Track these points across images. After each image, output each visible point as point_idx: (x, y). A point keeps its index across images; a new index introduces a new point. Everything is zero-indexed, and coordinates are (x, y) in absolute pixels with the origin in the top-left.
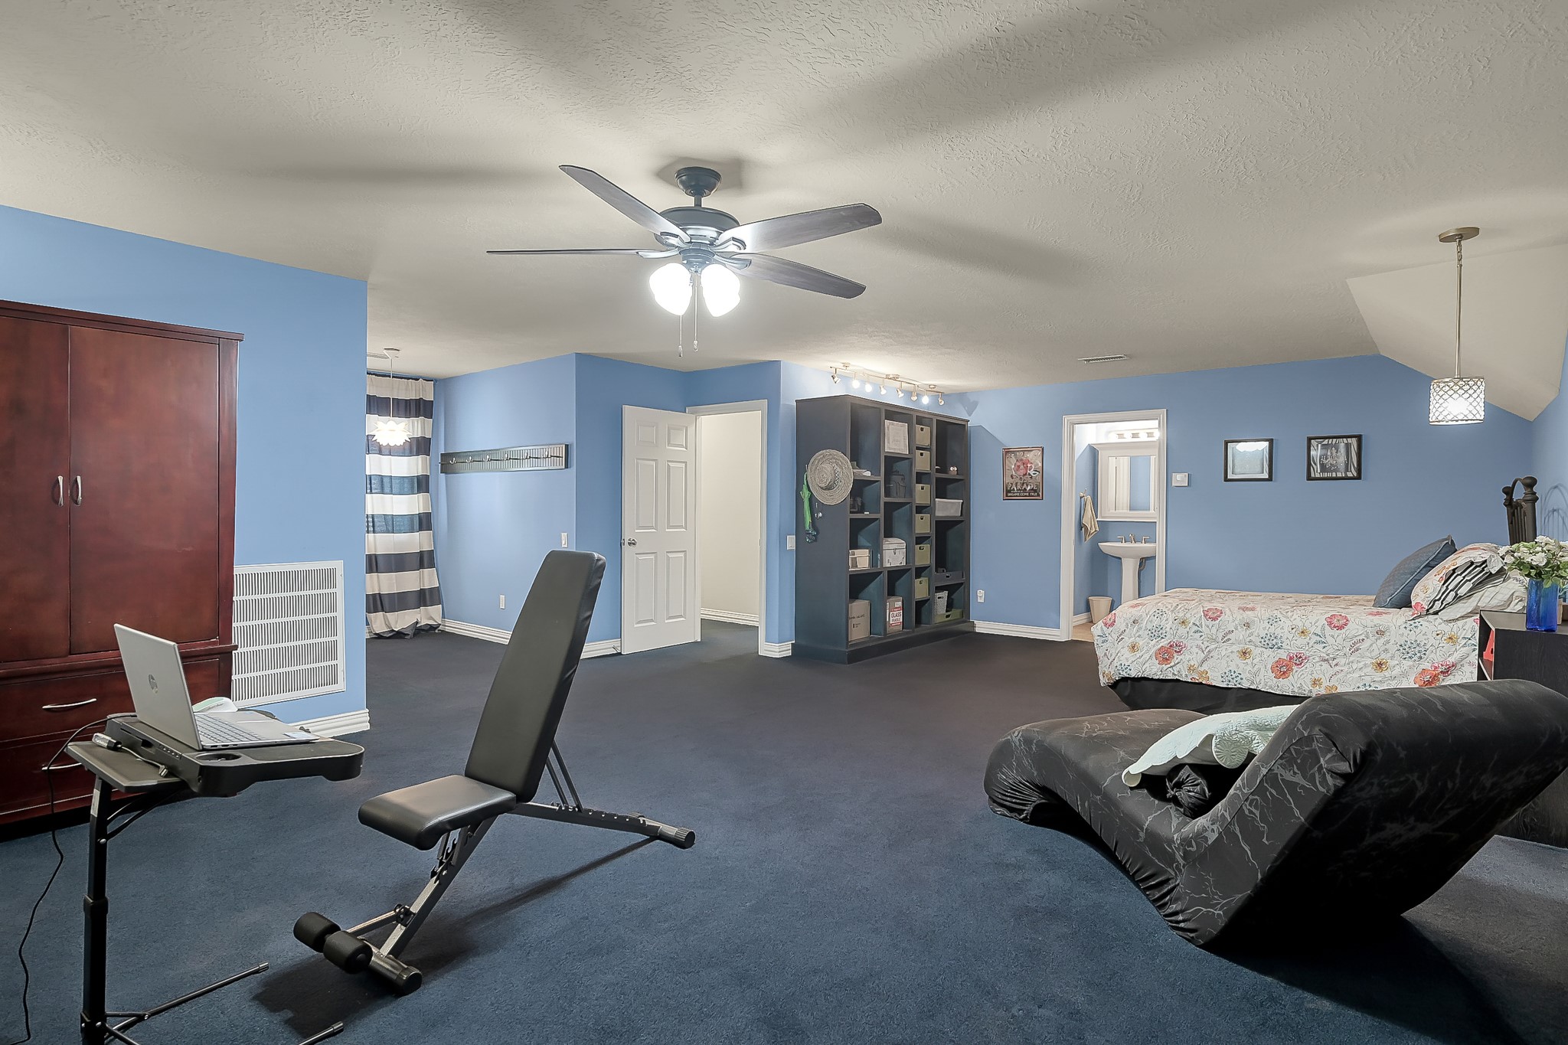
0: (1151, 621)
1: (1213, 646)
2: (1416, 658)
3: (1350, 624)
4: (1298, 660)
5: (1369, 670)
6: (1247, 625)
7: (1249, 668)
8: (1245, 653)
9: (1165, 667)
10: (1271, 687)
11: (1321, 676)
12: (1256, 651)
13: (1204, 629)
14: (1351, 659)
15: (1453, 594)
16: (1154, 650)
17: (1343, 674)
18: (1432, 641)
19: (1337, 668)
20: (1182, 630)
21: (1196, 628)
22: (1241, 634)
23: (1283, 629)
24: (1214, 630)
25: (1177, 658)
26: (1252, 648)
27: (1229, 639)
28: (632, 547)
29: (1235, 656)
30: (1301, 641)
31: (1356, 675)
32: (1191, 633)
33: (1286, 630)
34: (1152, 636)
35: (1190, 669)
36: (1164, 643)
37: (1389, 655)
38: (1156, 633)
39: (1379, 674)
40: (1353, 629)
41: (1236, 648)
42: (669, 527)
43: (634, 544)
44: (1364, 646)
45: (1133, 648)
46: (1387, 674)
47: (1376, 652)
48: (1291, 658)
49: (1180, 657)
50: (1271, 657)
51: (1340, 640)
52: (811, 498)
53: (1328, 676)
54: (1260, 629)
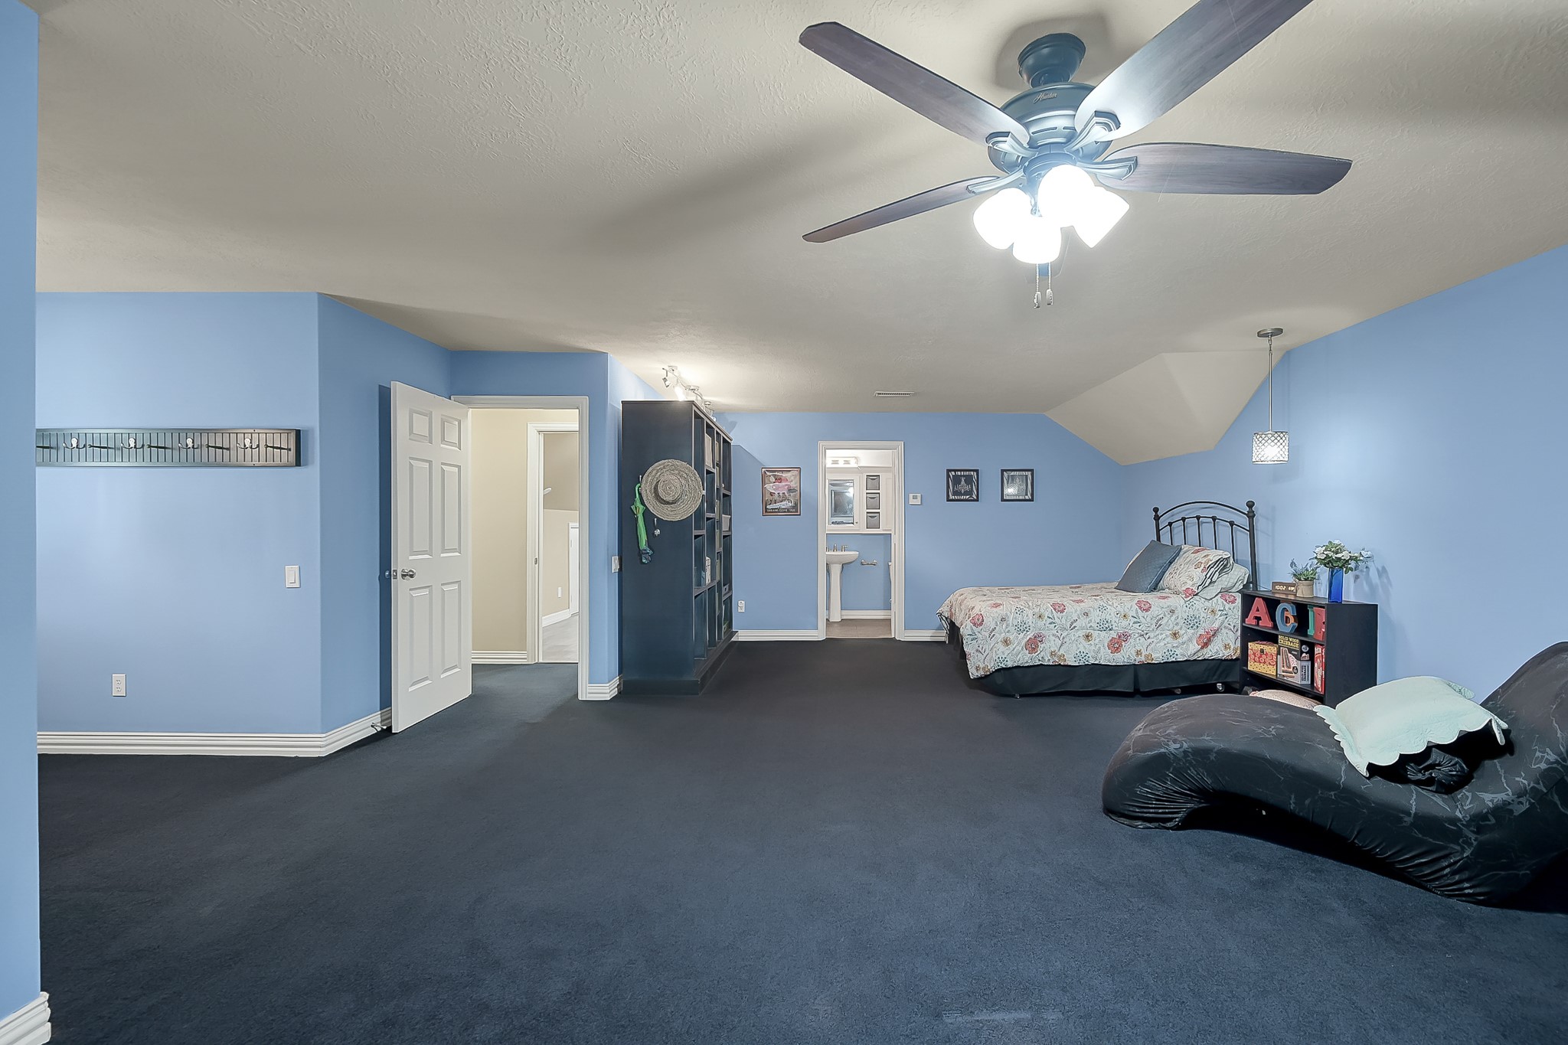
0: (1016, 618)
1: (1066, 634)
2: (1195, 627)
3: (1153, 606)
4: (1124, 637)
5: (1169, 639)
6: (1086, 614)
7: (1093, 648)
8: (1087, 636)
9: (1034, 655)
10: (1109, 661)
11: (1141, 648)
12: (1095, 634)
13: (1057, 620)
14: (1157, 632)
15: (1209, 580)
16: (1023, 643)
17: (1153, 644)
18: (1203, 615)
19: (1150, 641)
20: (1041, 623)
21: (1051, 620)
22: (1082, 622)
23: (1111, 615)
24: (1063, 620)
25: (1041, 646)
26: (1092, 631)
27: (1075, 627)
28: (409, 581)
29: (1082, 640)
30: (1124, 623)
31: (1162, 644)
32: (1047, 625)
33: (1112, 615)
34: (1020, 631)
35: (1053, 654)
36: (1030, 635)
37: (1179, 627)
38: (1022, 628)
39: (1175, 641)
40: (1155, 611)
41: (1081, 633)
42: (444, 551)
43: (412, 576)
44: (1163, 622)
45: (1006, 642)
46: (1180, 640)
47: (1171, 626)
48: (1120, 637)
49: (1042, 646)
50: (1106, 637)
51: (1148, 619)
52: (647, 514)
53: (1145, 647)
54: (1096, 616)
